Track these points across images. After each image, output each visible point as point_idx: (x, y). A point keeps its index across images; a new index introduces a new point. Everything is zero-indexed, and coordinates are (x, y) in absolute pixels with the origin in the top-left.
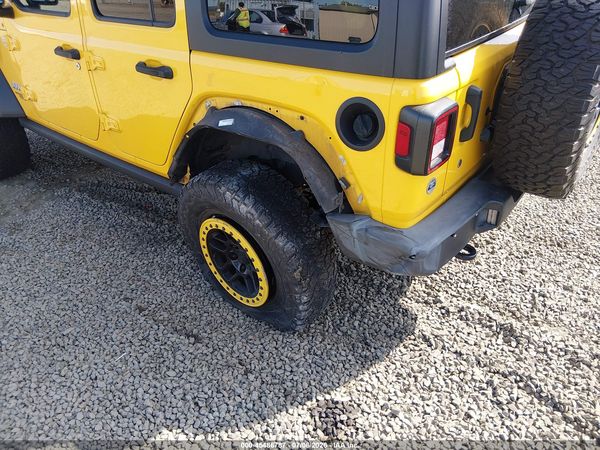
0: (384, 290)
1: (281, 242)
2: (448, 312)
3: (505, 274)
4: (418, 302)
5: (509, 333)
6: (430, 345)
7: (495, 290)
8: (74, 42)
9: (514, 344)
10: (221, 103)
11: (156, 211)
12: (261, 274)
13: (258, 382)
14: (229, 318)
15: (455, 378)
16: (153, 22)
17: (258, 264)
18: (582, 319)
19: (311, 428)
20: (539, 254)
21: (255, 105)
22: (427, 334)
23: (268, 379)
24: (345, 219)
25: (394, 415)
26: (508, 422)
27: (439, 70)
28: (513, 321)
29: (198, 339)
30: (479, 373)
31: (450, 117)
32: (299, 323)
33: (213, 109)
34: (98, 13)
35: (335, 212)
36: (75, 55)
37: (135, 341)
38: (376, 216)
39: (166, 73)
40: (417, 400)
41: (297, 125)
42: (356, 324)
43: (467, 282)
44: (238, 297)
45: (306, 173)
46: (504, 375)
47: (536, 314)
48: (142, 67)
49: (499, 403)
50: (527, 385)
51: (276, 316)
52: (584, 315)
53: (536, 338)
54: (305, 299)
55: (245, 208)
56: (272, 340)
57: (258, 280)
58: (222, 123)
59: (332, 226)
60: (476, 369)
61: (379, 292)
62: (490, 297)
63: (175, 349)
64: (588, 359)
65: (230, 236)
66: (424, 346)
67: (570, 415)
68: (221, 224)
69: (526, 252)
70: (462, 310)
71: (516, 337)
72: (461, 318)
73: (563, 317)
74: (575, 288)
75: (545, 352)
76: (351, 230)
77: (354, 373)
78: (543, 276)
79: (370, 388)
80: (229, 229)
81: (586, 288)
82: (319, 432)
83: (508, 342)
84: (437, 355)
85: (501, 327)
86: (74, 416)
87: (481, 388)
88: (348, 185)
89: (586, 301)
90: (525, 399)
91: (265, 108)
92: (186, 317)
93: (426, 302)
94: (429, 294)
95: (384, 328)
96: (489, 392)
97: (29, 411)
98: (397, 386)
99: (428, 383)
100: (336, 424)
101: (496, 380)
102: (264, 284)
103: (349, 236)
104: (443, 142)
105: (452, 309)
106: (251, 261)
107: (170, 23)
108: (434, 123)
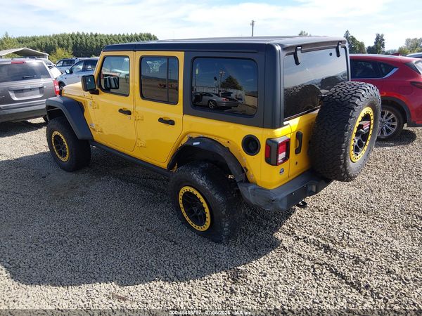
0: (268, 228)
1: (217, 197)
2: (298, 239)
3: (331, 224)
4: (284, 233)
5: (327, 248)
6: (287, 251)
7: (324, 230)
8: (129, 108)
9: (329, 253)
10: (194, 136)
11: (154, 188)
12: (208, 215)
13: (203, 261)
14: (190, 236)
15: (296, 264)
16: (168, 102)
17: (207, 210)
18: (366, 245)
19: (226, 278)
20: (352, 216)
21: (209, 137)
22: (286, 246)
23: (208, 260)
24: (245, 184)
25: (265, 276)
26: (318, 282)
27: (281, 125)
28: (330, 244)
29: (175, 243)
30: (308, 262)
31: (287, 143)
32: (224, 238)
33: (191, 138)
34: (142, 97)
35: (241, 182)
36: (129, 113)
37: (146, 242)
38: (258, 184)
39: (172, 123)
40: (276, 271)
41: (226, 145)
42: (252, 241)
43: (310, 226)
44: (194, 225)
45: (229, 164)
46: (321, 265)
47: (343, 241)
48: (161, 120)
49: (316, 275)
50: (331, 269)
51: (213, 235)
52: (368, 243)
53: (340, 251)
54: (227, 225)
55: (202, 181)
56: (210, 246)
57: (205, 217)
58: (194, 144)
59: (240, 188)
60: (307, 261)
61: (265, 229)
62: (321, 233)
63: (165, 246)
64: (364, 260)
65: (196, 196)
66: (284, 251)
67: (349, 281)
68: (192, 190)
69: (345, 215)
70: (305, 237)
71: (330, 250)
72: (305, 241)
73: (357, 244)
74: (367, 232)
75: (344, 257)
76: (248, 189)
77: (248, 260)
78: (351, 226)
79: (255, 266)
80: (195, 192)
81: (373, 232)
82: (230, 279)
83: (326, 252)
84: (290, 255)
85: (323, 245)
86: (120, 269)
87: (308, 269)
88: (247, 170)
89: (371, 237)
90: (328, 274)
91: (213, 138)
92: (169, 235)
93: (288, 234)
94: (290, 230)
95: (265, 243)
96: (312, 270)
97: (100, 266)
98: (268, 266)
99: (283, 265)
100: (237, 277)
101: (316, 266)
102: (208, 220)
103: (247, 192)
104: (284, 153)
105: (300, 237)
106: (204, 208)
107: (175, 103)
108: (279, 145)
